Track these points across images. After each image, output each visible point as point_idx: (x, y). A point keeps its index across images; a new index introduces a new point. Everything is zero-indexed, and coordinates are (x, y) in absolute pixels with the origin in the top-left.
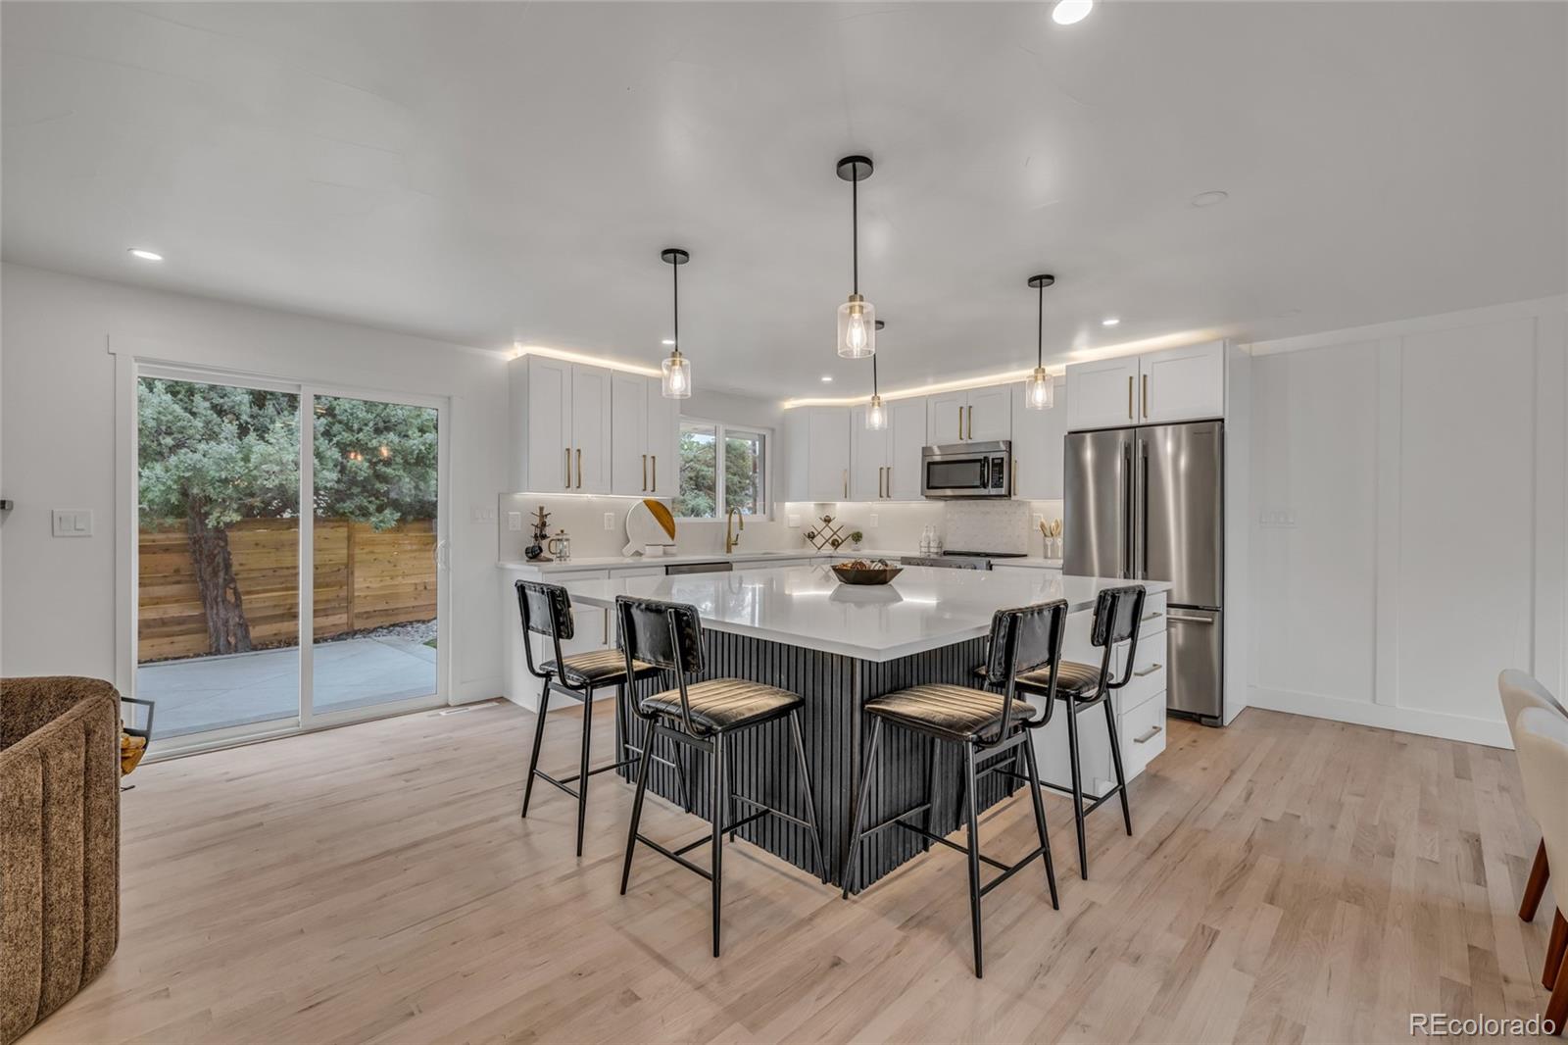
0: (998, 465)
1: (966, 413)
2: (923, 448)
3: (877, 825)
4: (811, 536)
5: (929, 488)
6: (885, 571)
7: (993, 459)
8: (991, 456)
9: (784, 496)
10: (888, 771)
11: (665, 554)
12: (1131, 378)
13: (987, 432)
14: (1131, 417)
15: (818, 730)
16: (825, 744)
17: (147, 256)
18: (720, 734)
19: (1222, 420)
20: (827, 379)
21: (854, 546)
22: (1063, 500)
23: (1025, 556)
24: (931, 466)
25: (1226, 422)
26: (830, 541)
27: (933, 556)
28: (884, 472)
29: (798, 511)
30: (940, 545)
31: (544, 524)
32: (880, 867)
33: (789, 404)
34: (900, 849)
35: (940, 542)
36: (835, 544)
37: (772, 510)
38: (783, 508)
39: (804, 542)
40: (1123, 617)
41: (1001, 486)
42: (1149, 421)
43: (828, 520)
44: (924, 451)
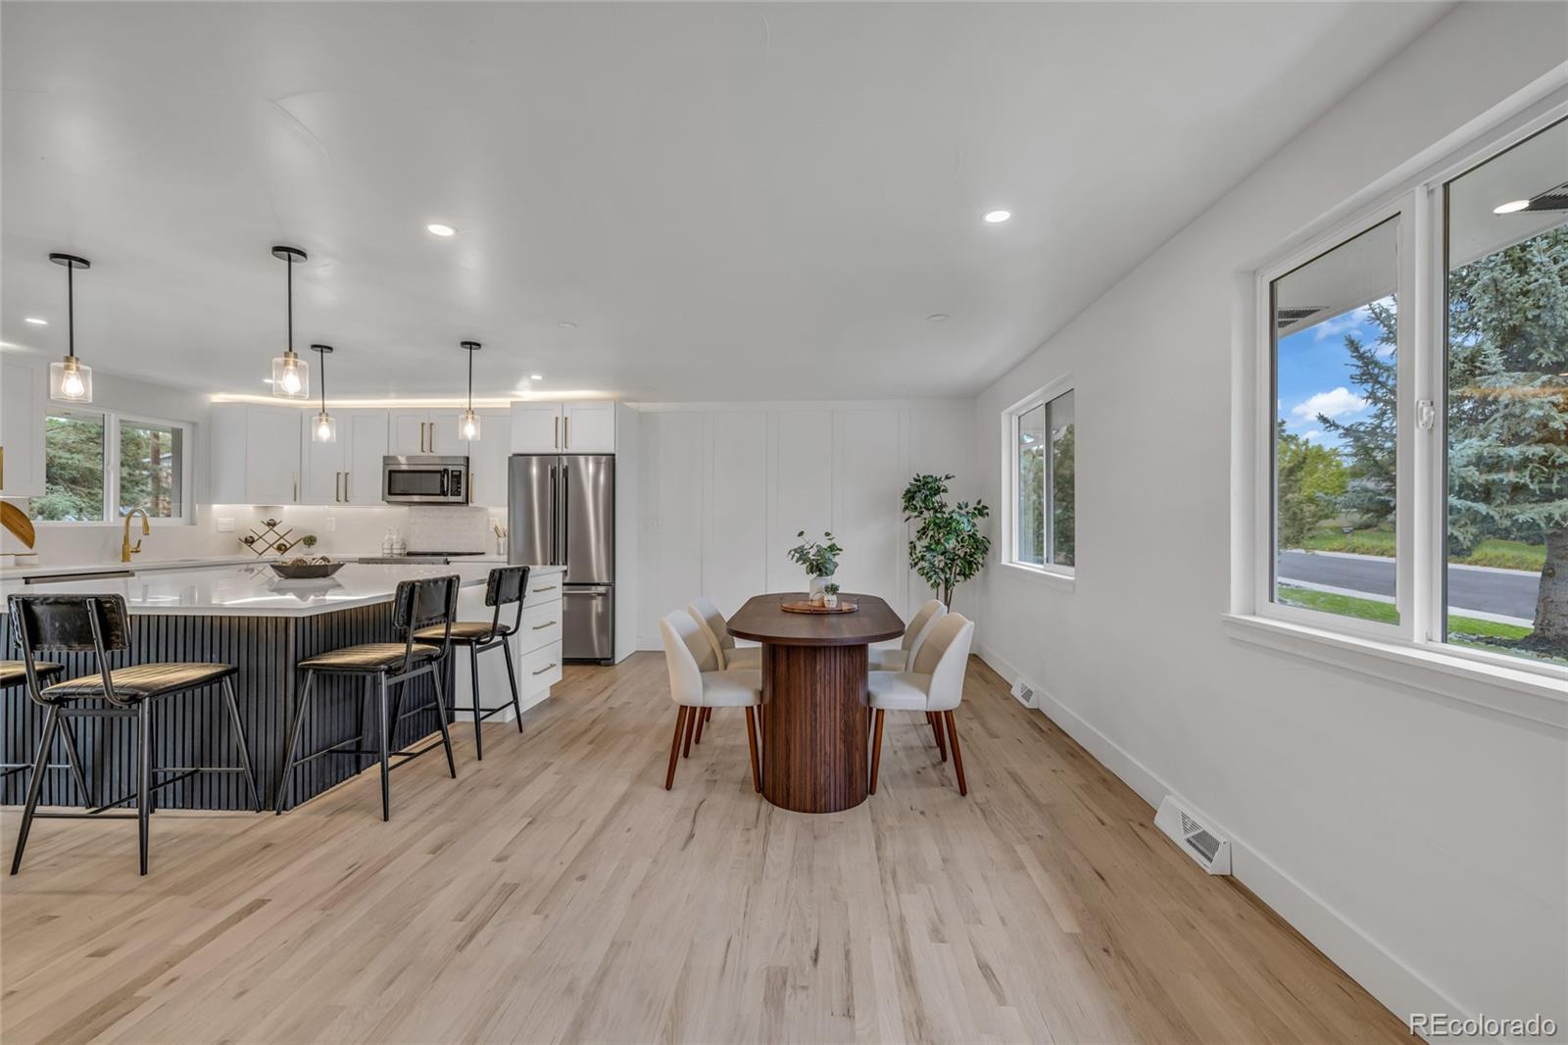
0: (457, 477)
1: (427, 429)
2: (384, 457)
3: (311, 755)
4: (250, 541)
5: (390, 493)
6: (325, 566)
7: (452, 471)
8: (450, 468)
9: (210, 492)
10: (321, 715)
12: (557, 418)
13: (444, 449)
14: (556, 447)
15: (253, 692)
16: (260, 702)
18: (147, 700)
19: (614, 455)
21: (305, 549)
22: (507, 509)
23: (483, 553)
24: (393, 474)
25: (616, 457)
26: (275, 546)
27: (395, 557)
28: (342, 478)
29: (228, 514)
30: (404, 546)
32: (314, 788)
33: (218, 398)
34: (333, 774)
35: (404, 544)
36: (282, 549)
38: (209, 511)
39: (240, 548)
40: (510, 587)
41: (459, 494)
42: (569, 451)
43: (272, 524)
44: (387, 460)
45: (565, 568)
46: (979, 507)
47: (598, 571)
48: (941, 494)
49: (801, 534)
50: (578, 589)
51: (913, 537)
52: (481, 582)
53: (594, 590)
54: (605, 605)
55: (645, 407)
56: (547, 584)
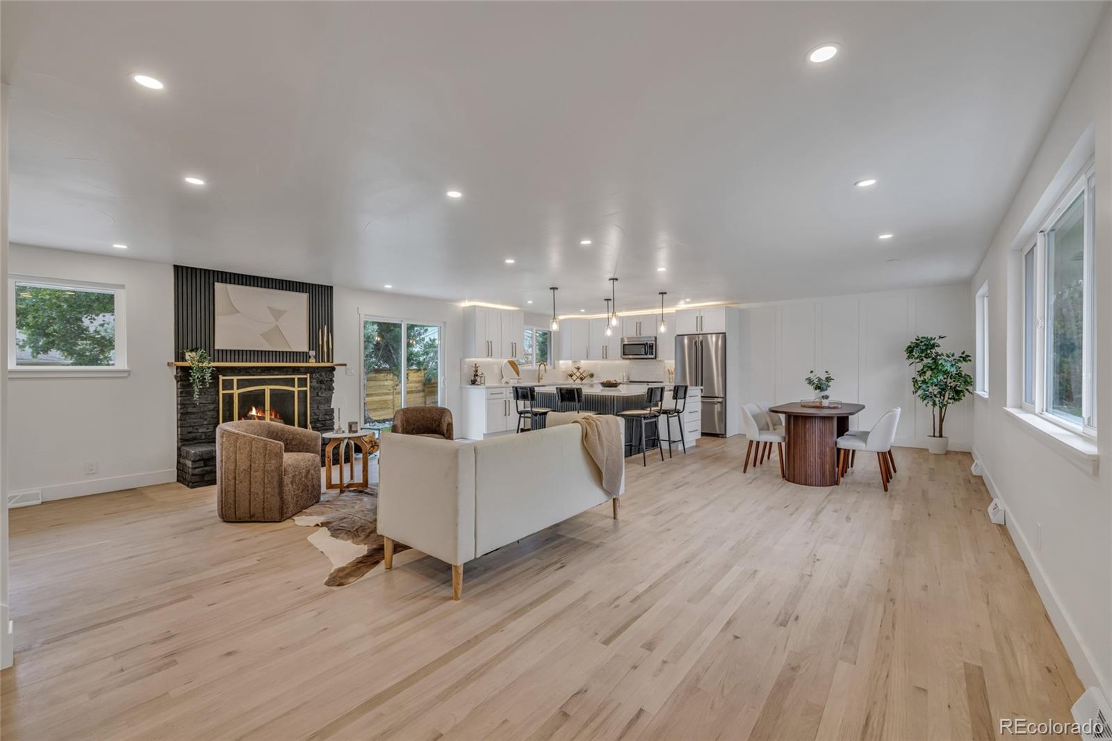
0: (651, 346)
1: (639, 326)
2: (621, 338)
4: (571, 376)
5: (624, 354)
6: (616, 383)
8: (649, 343)
9: (559, 358)
11: (518, 382)
12: (697, 317)
13: (647, 334)
14: (697, 330)
17: (388, 287)
19: (726, 333)
20: (583, 311)
21: (590, 379)
22: (674, 361)
23: (662, 382)
24: (625, 346)
26: (579, 378)
27: (625, 382)
28: (605, 349)
29: (565, 364)
31: (477, 371)
35: (629, 377)
36: (582, 379)
37: (554, 363)
38: (559, 363)
39: (567, 379)
40: (681, 393)
41: (652, 354)
42: (703, 332)
43: (578, 369)
44: (622, 340)
45: (702, 387)
46: (964, 356)
47: (718, 391)
48: (936, 348)
49: (812, 372)
50: (708, 399)
51: (915, 375)
52: (670, 390)
53: (716, 400)
54: (722, 406)
55: (743, 306)
56: (695, 393)
